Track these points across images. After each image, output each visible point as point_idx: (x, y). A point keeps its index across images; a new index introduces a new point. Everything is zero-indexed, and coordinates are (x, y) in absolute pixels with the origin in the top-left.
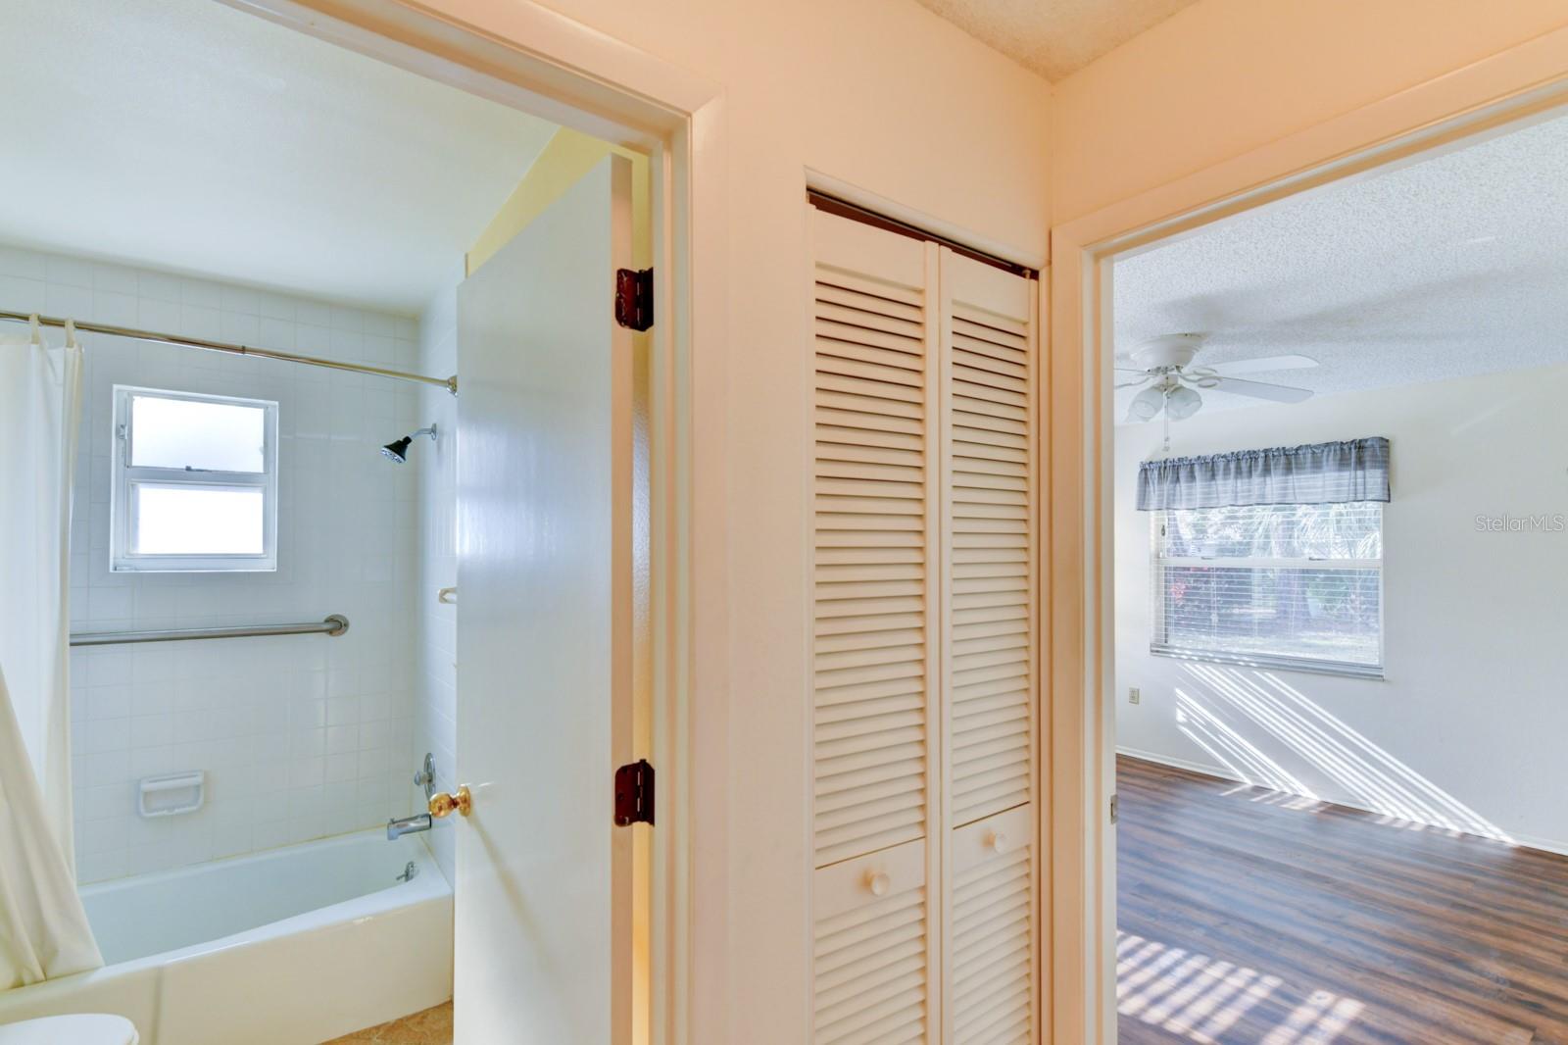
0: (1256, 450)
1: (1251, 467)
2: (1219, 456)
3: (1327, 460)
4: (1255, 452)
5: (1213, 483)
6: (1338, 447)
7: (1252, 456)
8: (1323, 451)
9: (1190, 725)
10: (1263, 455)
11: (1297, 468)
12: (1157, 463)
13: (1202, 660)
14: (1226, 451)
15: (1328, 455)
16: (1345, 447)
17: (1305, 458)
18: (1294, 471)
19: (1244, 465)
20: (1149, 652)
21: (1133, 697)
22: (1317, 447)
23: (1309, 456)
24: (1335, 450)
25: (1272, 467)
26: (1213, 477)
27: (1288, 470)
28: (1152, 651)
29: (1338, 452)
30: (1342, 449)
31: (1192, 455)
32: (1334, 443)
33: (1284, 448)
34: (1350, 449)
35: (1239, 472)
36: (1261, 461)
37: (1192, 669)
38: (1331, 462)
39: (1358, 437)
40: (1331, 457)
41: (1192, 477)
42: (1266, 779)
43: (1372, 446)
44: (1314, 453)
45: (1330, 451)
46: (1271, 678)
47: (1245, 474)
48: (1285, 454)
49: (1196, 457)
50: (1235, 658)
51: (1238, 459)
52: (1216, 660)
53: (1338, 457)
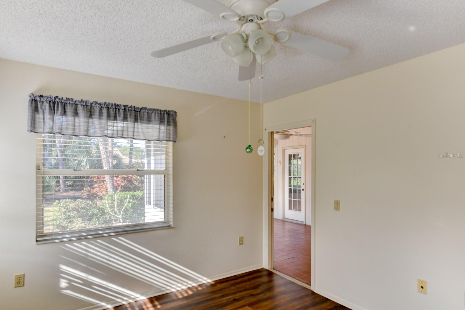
0: (119, 104)
1: (116, 113)
2: (96, 103)
3: (155, 118)
4: (118, 105)
5: (90, 120)
6: (159, 112)
7: (117, 107)
8: (152, 112)
9: (71, 287)
10: (123, 108)
11: (141, 119)
12: (47, 97)
13: (80, 239)
14: (101, 101)
15: (155, 115)
16: (162, 113)
17: (144, 114)
18: (139, 120)
19: (112, 112)
20: (35, 243)
21: (18, 283)
22: (150, 110)
23: (146, 114)
24: (158, 113)
25: (128, 116)
26: (91, 116)
27: (136, 120)
28: (37, 241)
29: (159, 115)
30: (161, 113)
31: (77, 98)
32: (158, 110)
33: (134, 106)
34: (164, 114)
35: (109, 116)
36: (122, 111)
37: (72, 247)
38: (157, 119)
39: (168, 109)
40: (157, 117)
41: (76, 113)
42: (119, 300)
43: (173, 114)
44: (148, 113)
45: (156, 113)
46: (123, 240)
47: (112, 118)
48: (134, 110)
49: (80, 100)
50: (100, 232)
51: (108, 108)
52: (90, 237)
53: (159, 117)
